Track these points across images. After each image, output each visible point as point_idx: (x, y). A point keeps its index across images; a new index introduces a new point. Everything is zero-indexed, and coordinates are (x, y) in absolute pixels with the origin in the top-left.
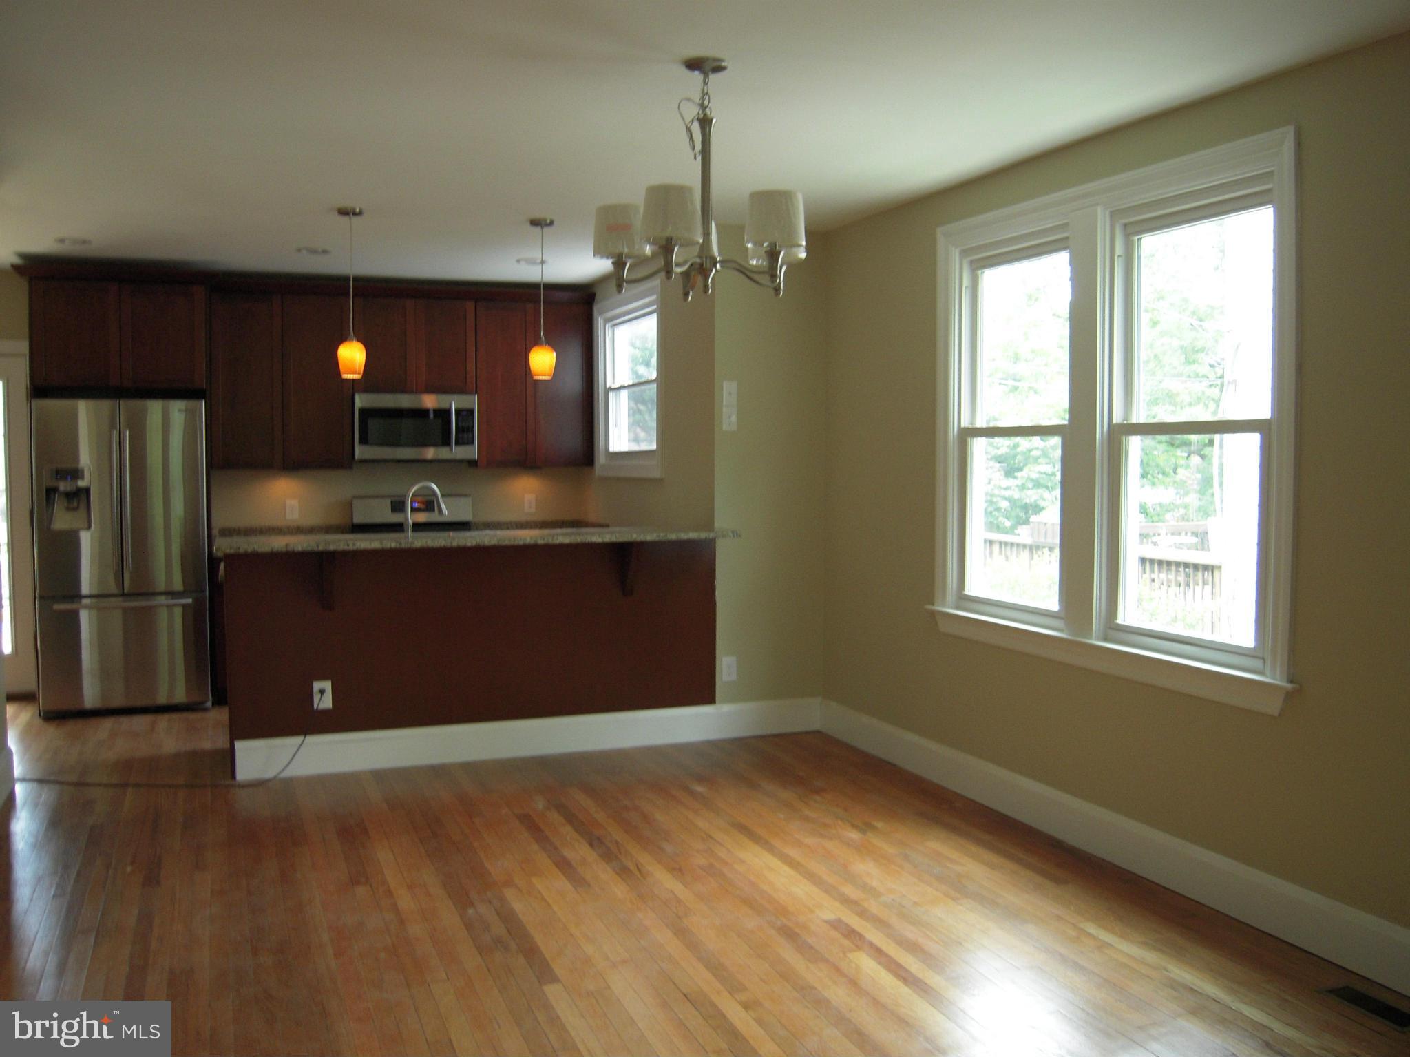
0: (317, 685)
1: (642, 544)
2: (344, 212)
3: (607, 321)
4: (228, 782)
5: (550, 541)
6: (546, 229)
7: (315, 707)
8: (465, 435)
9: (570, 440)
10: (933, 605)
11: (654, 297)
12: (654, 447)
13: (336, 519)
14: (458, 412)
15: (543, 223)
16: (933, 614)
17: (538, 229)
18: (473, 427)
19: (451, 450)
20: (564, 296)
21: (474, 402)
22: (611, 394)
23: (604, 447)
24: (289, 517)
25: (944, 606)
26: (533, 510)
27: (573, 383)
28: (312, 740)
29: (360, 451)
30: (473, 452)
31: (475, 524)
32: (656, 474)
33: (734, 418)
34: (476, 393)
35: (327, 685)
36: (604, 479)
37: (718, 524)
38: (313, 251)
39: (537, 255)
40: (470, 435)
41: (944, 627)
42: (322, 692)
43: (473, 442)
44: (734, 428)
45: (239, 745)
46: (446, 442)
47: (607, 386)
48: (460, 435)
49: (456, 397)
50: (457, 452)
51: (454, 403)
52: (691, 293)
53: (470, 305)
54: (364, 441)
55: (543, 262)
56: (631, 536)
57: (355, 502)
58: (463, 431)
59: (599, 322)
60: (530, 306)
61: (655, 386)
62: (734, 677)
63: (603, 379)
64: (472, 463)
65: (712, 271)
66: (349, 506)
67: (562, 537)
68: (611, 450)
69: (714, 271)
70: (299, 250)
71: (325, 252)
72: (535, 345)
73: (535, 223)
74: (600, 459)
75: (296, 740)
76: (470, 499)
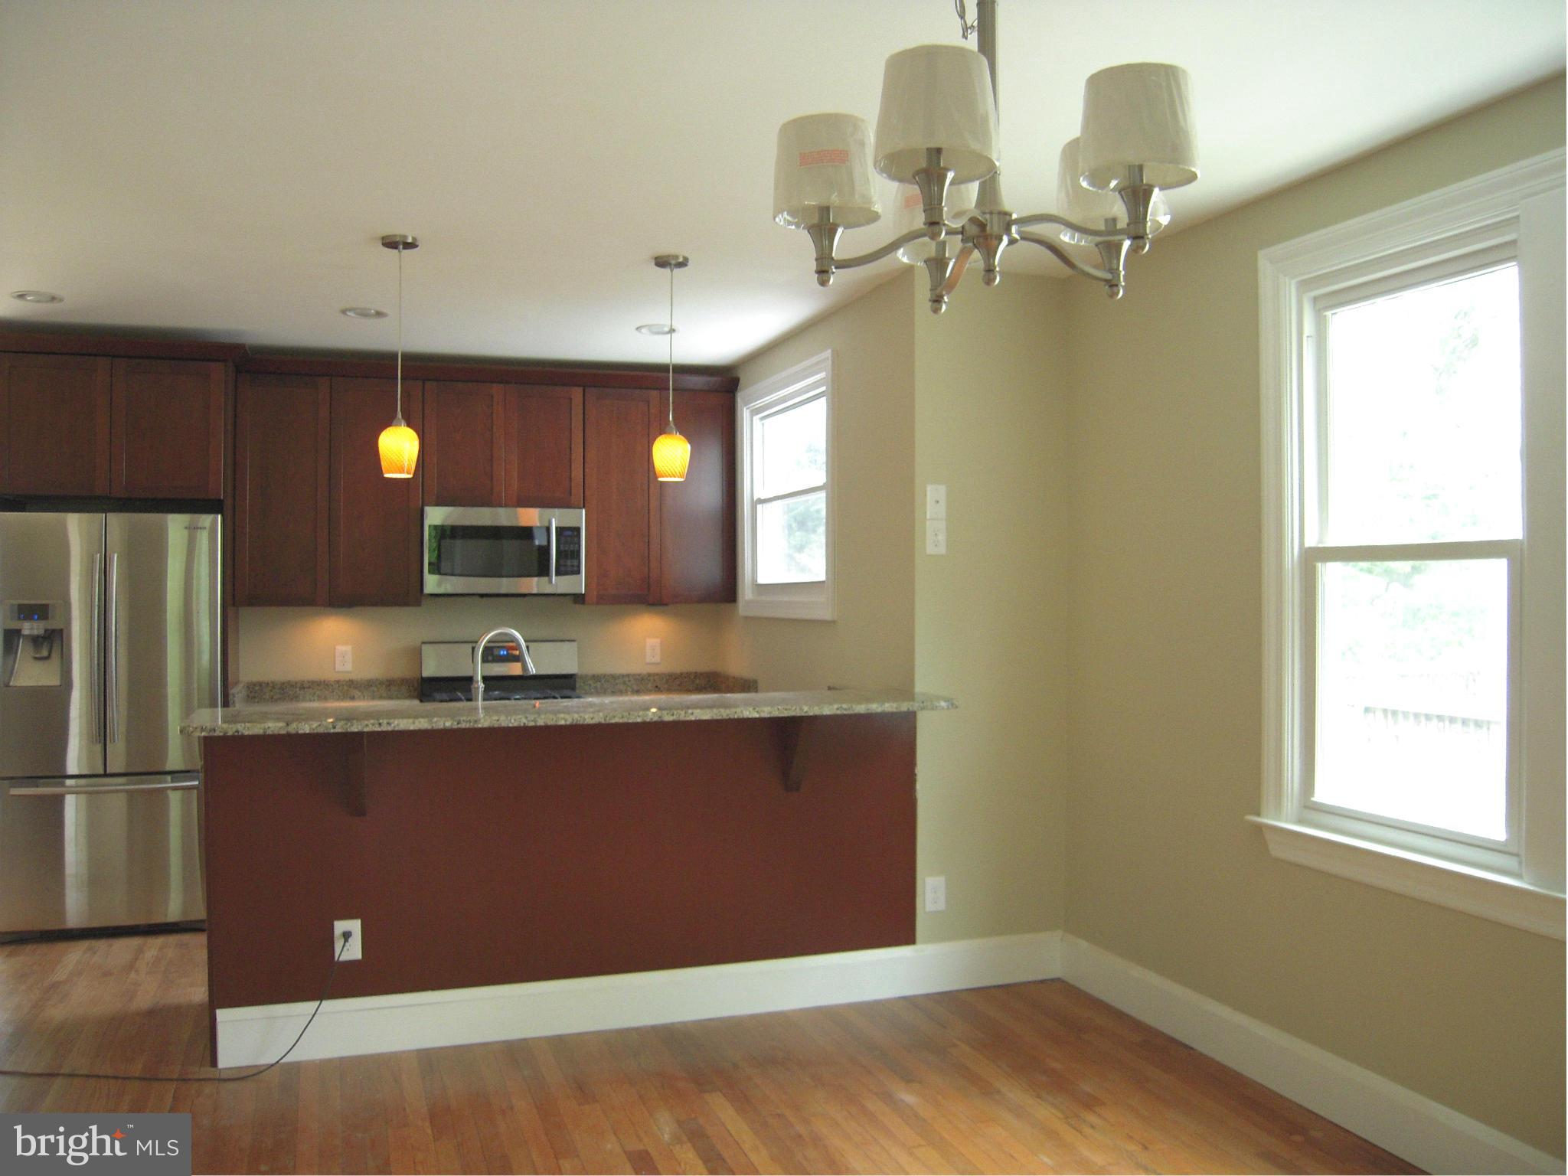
0: (340, 926)
1: (814, 719)
2: (391, 243)
3: (755, 412)
4: (207, 1072)
5: (681, 716)
6: (677, 271)
7: (336, 959)
8: (569, 563)
9: (705, 569)
10: (1258, 815)
11: (822, 375)
12: (822, 577)
13: (400, 671)
14: (560, 530)
15: (673, 262)
16: (1259, 829)
17: (667, 271)
18: (579, 552)
19: (550, 581)
20: (698, 381)
21: (579, 518)
22: (759, 507)
23: (750, 578)
24: (339, 667)
25: (1279, 819)
26: (657, 659)
27: (710, 494)
28: (328, 1005)
29: (432, 583)
30: (578, 584)
31: (581, 677)
32: (827, 614)
33: (942, 537)
34: (584, 507)
35: (355, 926)
36: (754, 621)
37: (921, 686)
38: (364, 314)
39: (664, 321)
40: (575, 563)
41: (1276, 850)
42: (347, 935)
43: (578, 572)
44: (942, 550)
45: (222, 1015)
46: (544, 571)
47: (755, 499)
48: (562, 562)
49: (557, 511)
50: (558, 584)
51: (556, 519)
52: (946, 299)
53: (577, 393)
54: (436, 569)
55: (672, 331)
56: (801, 709)
57: (425, 648)
58: (566, 557)
59: (744, 414)
60: (654, 393)
61: (822, 495)
62: (941, 905)
63: (749, 491)
64: (578, 599)
65: (1001, 240)
66: (416, 655)
67: (701, 707)
68: (761, 580)
69: (1005, 239)
70: (344, 312)
71: (379, 314)
72: (661, 434)
73: (662, 262)
74: (745, 593)
75: (309, 1007)
76: (575, 644)
